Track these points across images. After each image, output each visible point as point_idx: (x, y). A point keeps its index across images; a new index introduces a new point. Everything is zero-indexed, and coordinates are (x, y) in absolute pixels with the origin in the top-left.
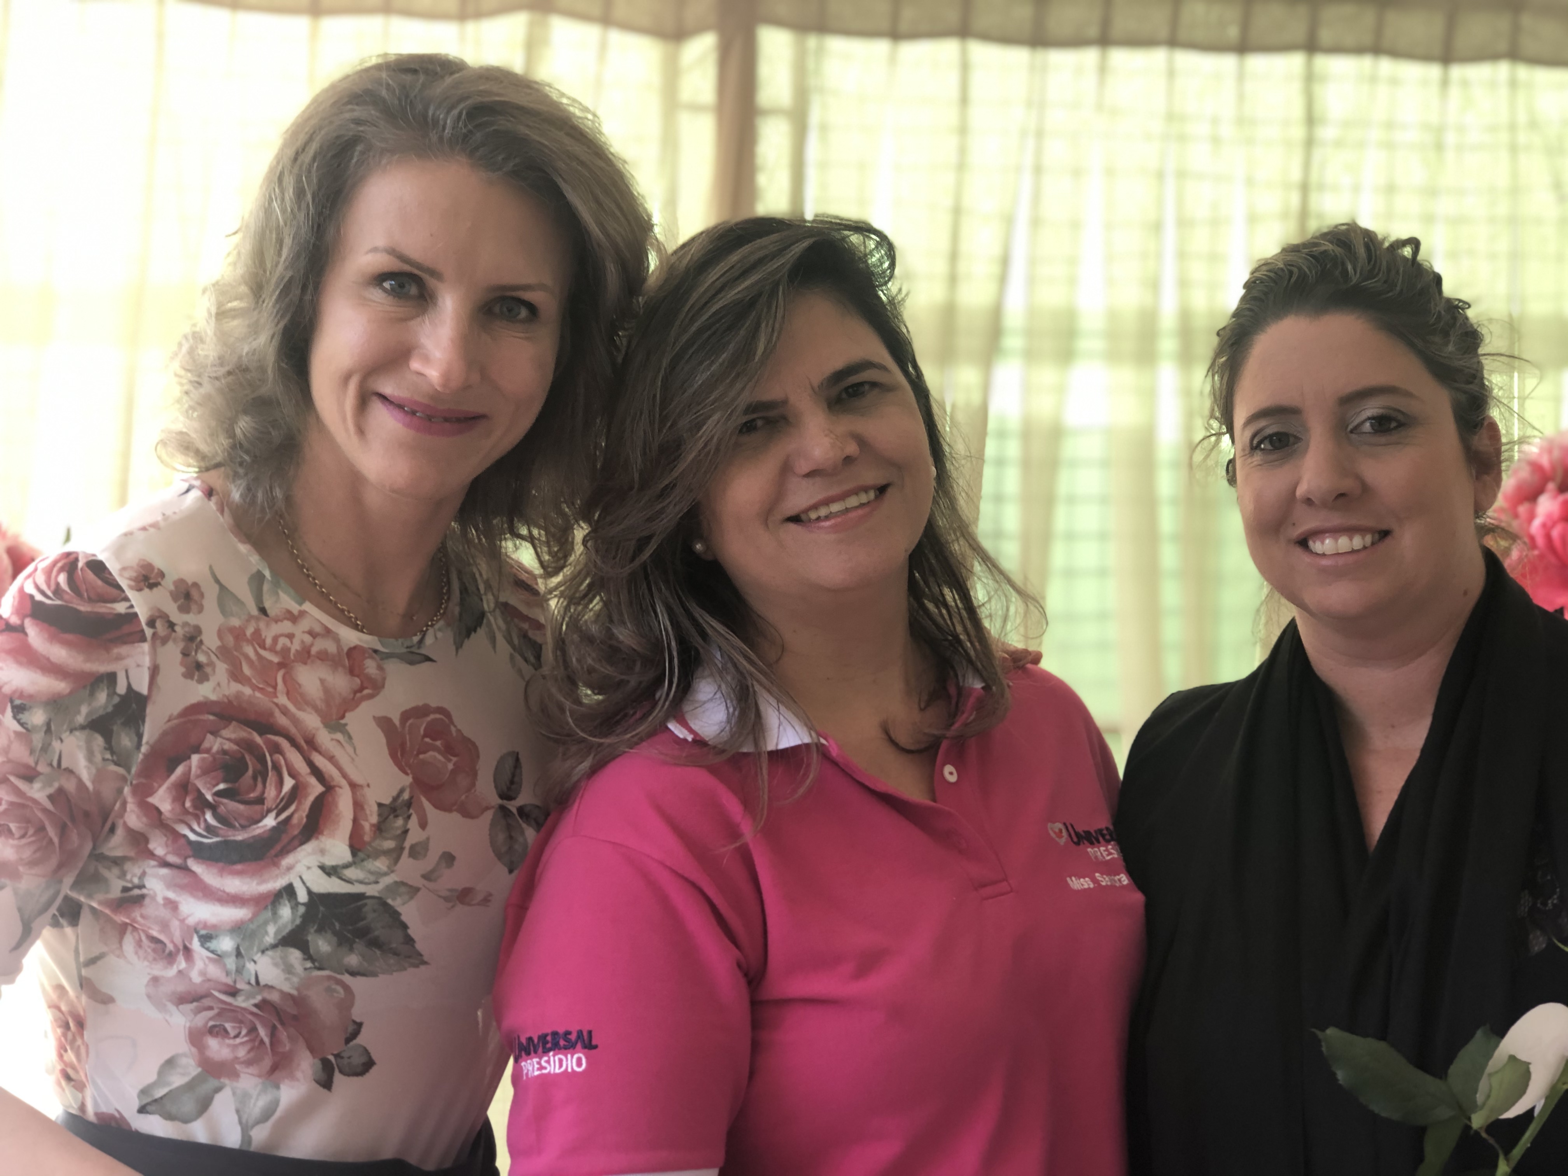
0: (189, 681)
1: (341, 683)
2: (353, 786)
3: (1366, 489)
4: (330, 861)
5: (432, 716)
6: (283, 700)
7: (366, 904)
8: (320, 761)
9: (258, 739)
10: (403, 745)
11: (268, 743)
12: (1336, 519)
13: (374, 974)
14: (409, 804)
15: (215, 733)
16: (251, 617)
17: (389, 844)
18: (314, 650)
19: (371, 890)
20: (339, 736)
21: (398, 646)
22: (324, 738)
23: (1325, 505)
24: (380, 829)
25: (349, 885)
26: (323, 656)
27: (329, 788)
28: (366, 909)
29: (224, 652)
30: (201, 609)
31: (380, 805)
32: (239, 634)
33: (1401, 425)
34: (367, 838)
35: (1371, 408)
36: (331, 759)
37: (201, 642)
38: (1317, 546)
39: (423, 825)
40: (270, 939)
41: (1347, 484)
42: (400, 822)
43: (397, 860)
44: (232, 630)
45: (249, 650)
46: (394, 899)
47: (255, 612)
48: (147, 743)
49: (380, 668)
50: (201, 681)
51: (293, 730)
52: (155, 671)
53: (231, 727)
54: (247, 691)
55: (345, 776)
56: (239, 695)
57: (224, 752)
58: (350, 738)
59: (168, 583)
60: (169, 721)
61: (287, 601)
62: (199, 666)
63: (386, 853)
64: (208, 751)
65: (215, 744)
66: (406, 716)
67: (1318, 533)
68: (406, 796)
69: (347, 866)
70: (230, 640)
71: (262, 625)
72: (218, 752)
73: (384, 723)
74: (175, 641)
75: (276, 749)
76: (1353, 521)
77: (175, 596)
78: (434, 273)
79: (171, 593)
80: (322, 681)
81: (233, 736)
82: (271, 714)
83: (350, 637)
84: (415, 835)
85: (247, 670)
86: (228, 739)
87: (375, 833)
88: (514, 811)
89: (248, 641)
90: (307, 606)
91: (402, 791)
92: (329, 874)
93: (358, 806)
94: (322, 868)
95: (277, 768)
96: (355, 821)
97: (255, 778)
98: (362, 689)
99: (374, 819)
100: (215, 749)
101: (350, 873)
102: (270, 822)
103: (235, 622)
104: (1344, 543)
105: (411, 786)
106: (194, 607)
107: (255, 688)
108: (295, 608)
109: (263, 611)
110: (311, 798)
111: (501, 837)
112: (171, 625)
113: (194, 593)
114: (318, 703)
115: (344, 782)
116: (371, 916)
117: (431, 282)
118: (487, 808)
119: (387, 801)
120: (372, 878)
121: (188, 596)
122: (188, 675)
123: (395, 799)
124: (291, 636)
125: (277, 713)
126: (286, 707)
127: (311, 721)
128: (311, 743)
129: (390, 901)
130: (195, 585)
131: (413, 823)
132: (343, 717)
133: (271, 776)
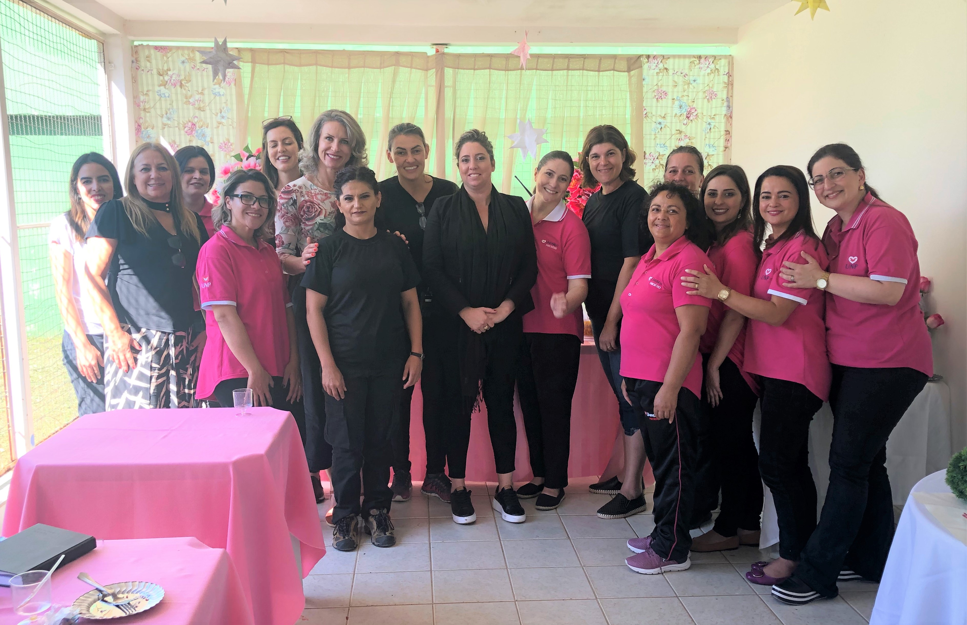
3: (479, 168)
8: (320, 206)
9: (312, 204)
12: (474, 172)
16: (310, 190)
17: (330, 217)
19: (328, 222)
20: (323, 204)
23: (473, 170)
24: (329, 215)
33: (483, 159)
34: (327, 216)
35: (480, 156)
36: (322, 206)
38: (471, 176)
41: (476, 167)
43: (332, 219)
55: (324, 208)
58: (325, 204)
67: (471, 174)
71: (312, 191)
74: (299, 193)
76: (477, 172)
78: (333, 137)
83: (325, 191)
93: (326, 212)
98: (327, 198)
101: (324, 220)
102: (313, 214)
104: (475, 175)
108: (316, 188)
110: (319, 211)
117: (333, 138)
125: (314, 201)
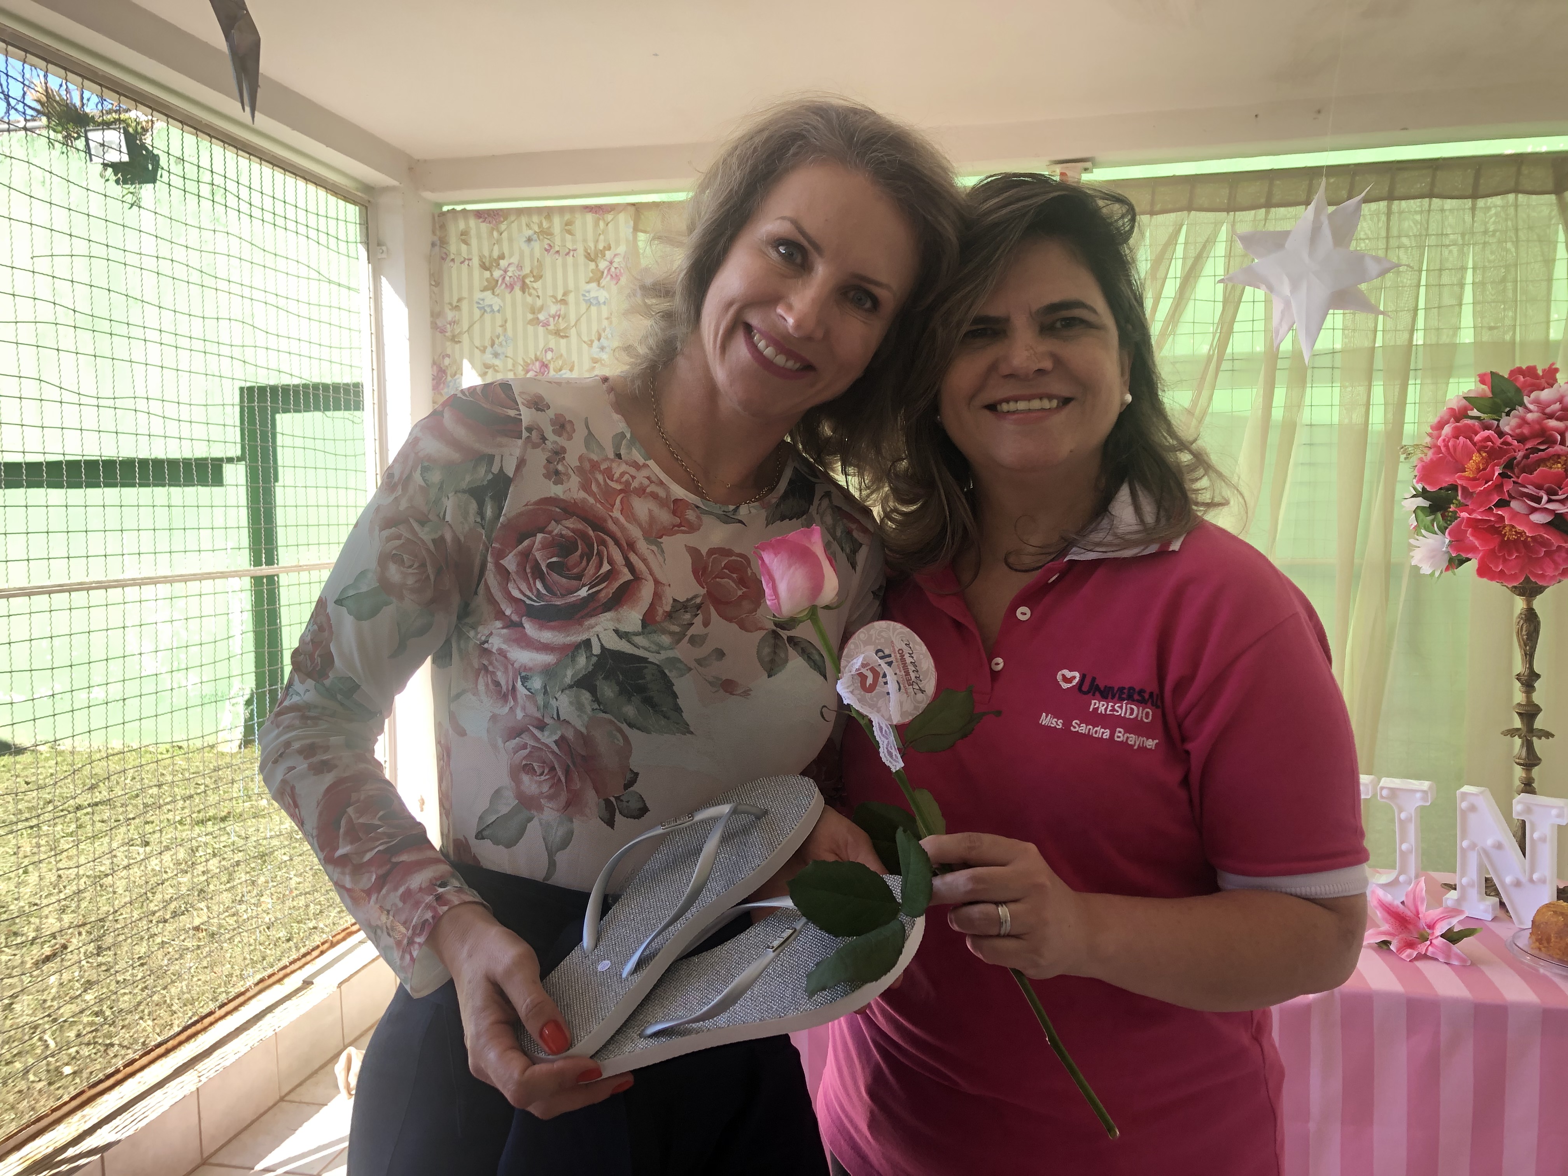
0: (547, 481)
1: (665, 517)
2: (657, 582)
4: (624, 628)
5: (733, 558)
6: (616, 513)
7: (646, 667)
9: (591, 533)
10: (705, 569)
11: (597, 537)
13: (648, 731)
14: (699, 607)
15: (558, 522)
16: (607, 459)
17: (676, 629)
18: (648, 490)
19: (652, 658)
20: (654, 548)
21: (718, 509)
22: (642, 545)
24: (670, 616)
25: (635, 649)
26: (654, 496)
27: (637, 578)
28: (645, 671)
29: (580, 470)
30: (570, 438)
31: (675, 600)
32: (595, 466)
34: (658, 618)
36: (644, 561)
37: (564, 458)
39: (706, 624)
40: (568, 680)
42: (687, 616)
43: (678, 641)
44: (590, 461)
45: (600, 478)
46: (670, 671)
47: (611, 455)
48: (505, 515)
49: (698, 518)
50: (555, 483)
51: (619, 534)
52: (521, 463)
53: (572, 520)
54: (591, 500)
55: (652, 574)
56: (584, 500)
57: (562, 536)
58: (663, 551)
59: (551, 413)
60: (526, 505)
61: (637, 456)
62: (557, 473)
63: (672, 634)
64: (550, 533)
65: (557, 529)
66: (712, 551)
68: (698, 600)
69: (636, 634)
70: (587, 466)
71: (614, 465)
72: (556, 535)
73: (694, 552)
74: (543, 449)
75: (603, 543)
77: (553, 422)
79: (551, 420)
80: (650, 511)
81: (571, 526)
82: (605, 521)
83: (679, 492)
84: (697, 628)
85: (594, 487)
86: (567, 528)
87: (666, 617)
88: (785, 638)
89: (600, 471)
90: (651, 463)
91: (695, 597)
92: (621, 637)
94: (616, 631)
95: (600, 554)
96: (652, 605)
97: (581, 557)
98: (680, 525)
99: (668, 608)
100: (556, 532)
101: (638, 640)
102: (583, 592)
103: (595, 458)
105: (704, 595)
106: (565, 435)
107: (596, 499)
108: (641, 461)
109: (619, 456)
110: (621, 581)
111: (767, 650)
112: (544, 439)
113: (568, 427)
114: (644, 524)
115: (650, 578)
116: (649, 677)
117: (813, 255)
118: (761, 629)
119: (682, 599)
120: (654, 648)
121: (562, 426)
122: (547, 476)
123: (688, 600)
124: (633, 477)
125: (610, 522)
126: (618, 519)
127: (635, 532)
128: (632, 546)
129: (666, 671)
130: (570, 422)
131: (699, 620)
132: (661, 537)
133: (594, 560)
